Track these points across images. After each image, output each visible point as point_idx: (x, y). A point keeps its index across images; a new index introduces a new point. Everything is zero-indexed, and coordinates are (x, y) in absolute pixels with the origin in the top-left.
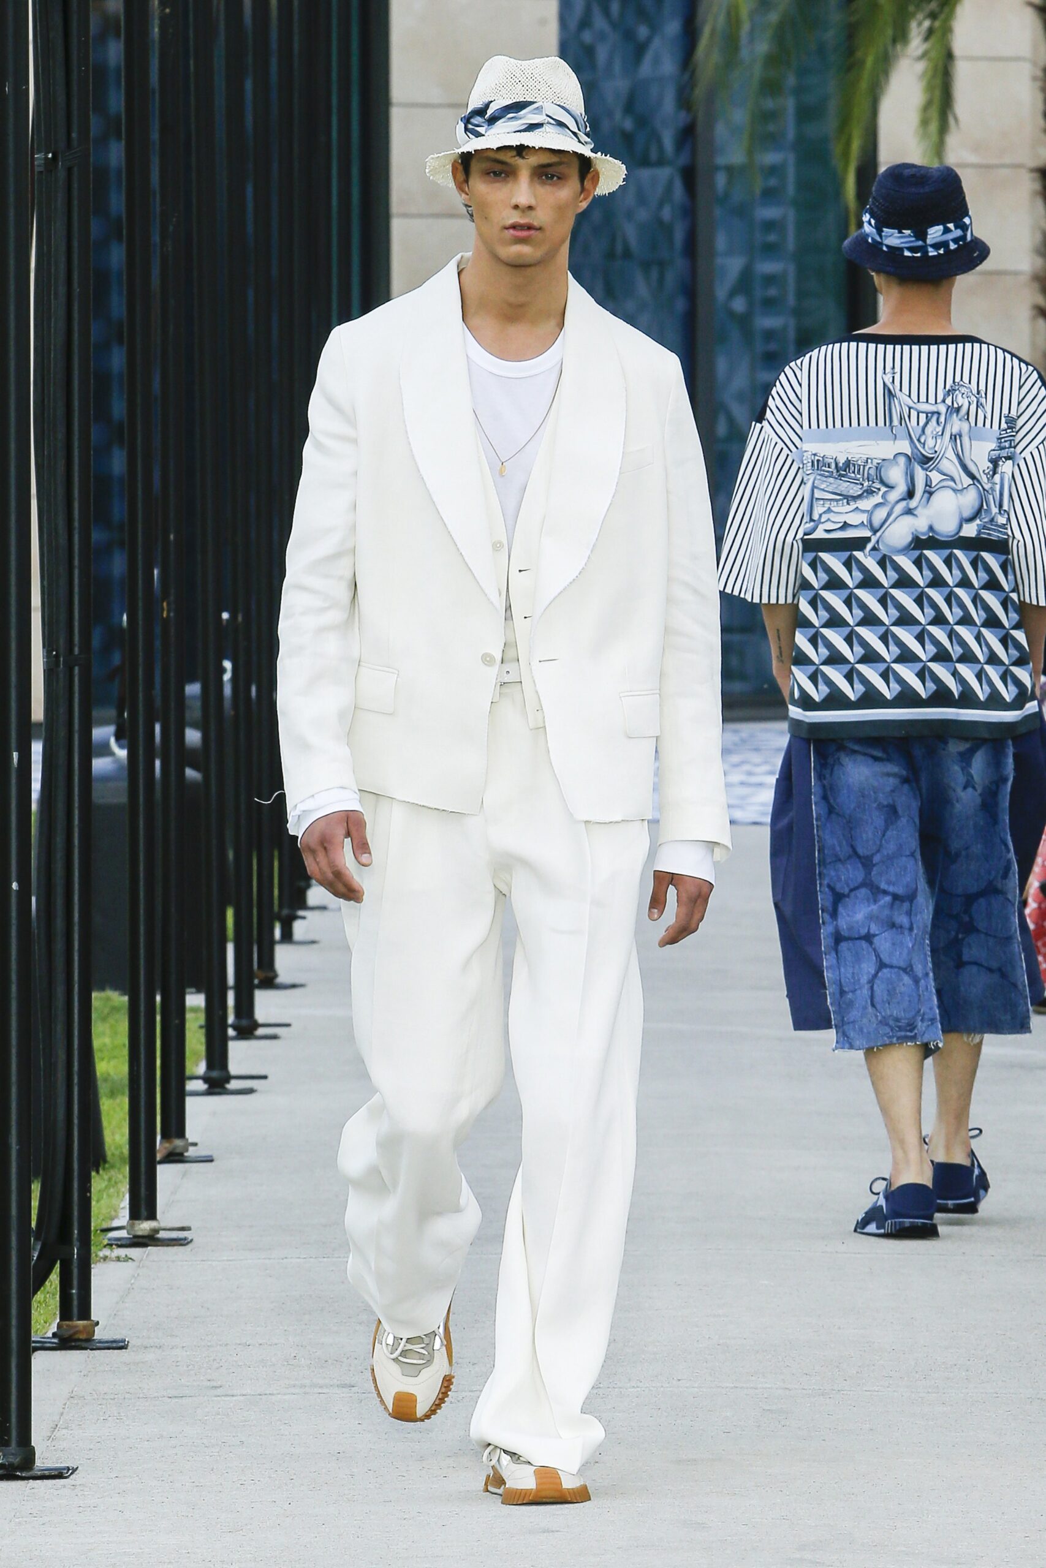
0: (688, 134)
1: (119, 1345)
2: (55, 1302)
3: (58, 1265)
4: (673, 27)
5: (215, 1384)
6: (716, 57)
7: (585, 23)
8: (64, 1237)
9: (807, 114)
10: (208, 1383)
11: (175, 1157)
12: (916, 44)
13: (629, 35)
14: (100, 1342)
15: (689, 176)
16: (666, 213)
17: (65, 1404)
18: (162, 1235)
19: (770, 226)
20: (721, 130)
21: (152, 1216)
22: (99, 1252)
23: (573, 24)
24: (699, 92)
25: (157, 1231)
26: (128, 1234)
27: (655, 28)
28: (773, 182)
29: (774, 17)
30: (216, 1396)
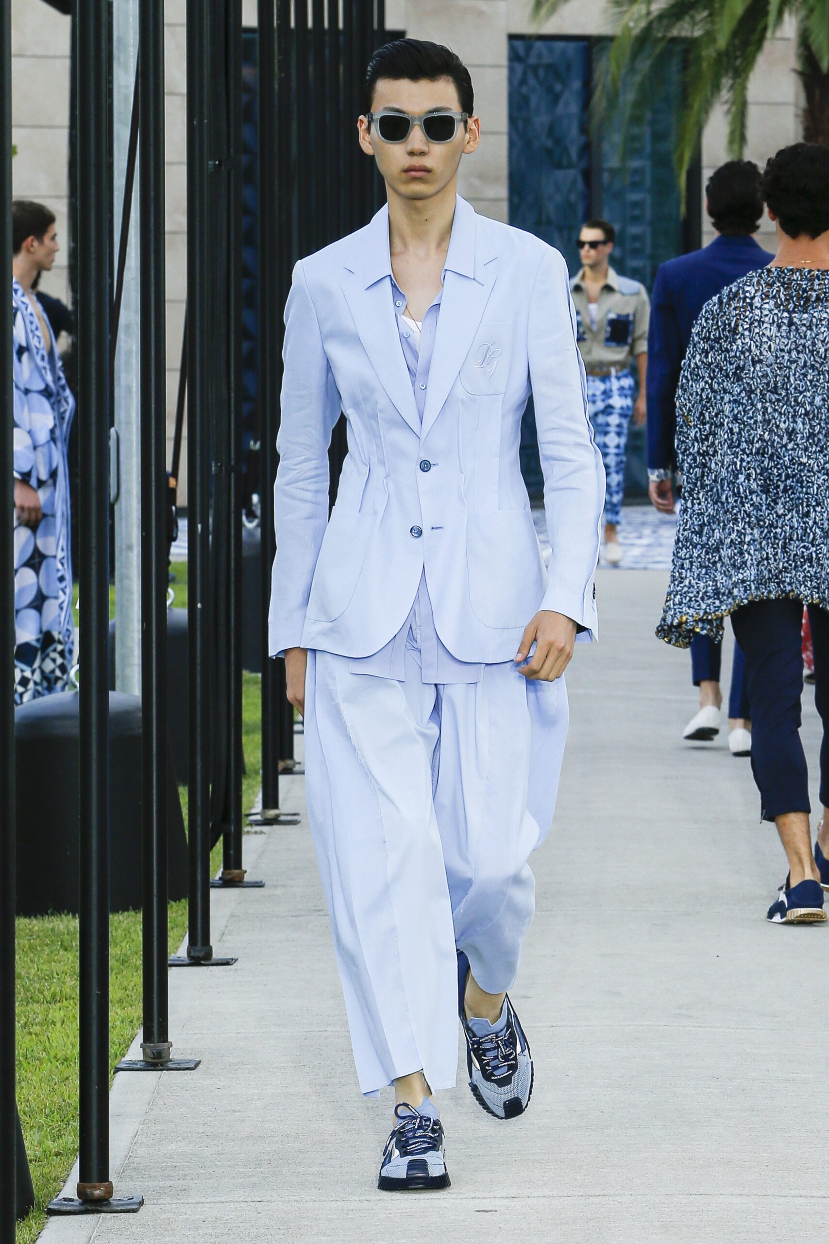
0: (587, 149)
1: (259, 885)
2: (221, 858)
3: (221, 838)
4: (576, 85)
5: (318, 908)
6: (604, 104)
7: (523, 82)
8: (225, 819)
9: (658, 137)
10: (314, 908)
11: (288, 771)
12: (725, 94)
13: (550, 90)
14: (248, 883)
15: (588, 175)
16: (573, 198)
17: (228, 920)
18: (282, 818)
19: (636, 205)
20: (606, 147)
21: (276, 806)
22: (245, 829)
23: (516, 82)
24: (595, 123)
25: (278, 816)
26: (262, 817)
27: (565, 84)
28: (637, 178)
29: (638, 78)
30: (320, 916)
